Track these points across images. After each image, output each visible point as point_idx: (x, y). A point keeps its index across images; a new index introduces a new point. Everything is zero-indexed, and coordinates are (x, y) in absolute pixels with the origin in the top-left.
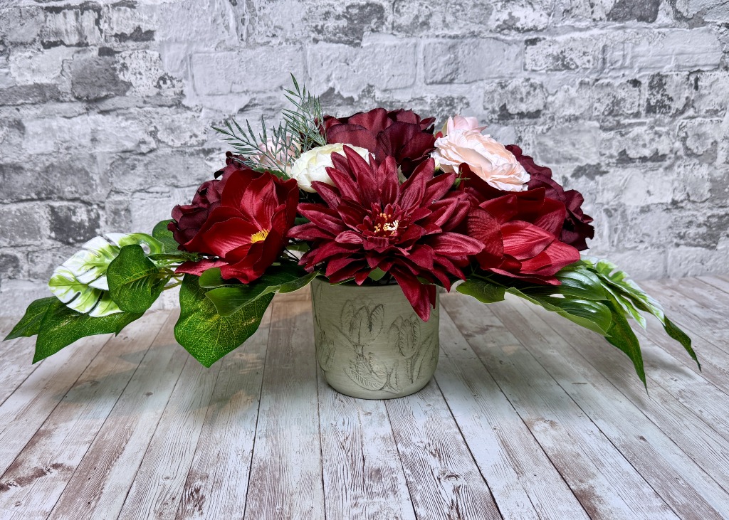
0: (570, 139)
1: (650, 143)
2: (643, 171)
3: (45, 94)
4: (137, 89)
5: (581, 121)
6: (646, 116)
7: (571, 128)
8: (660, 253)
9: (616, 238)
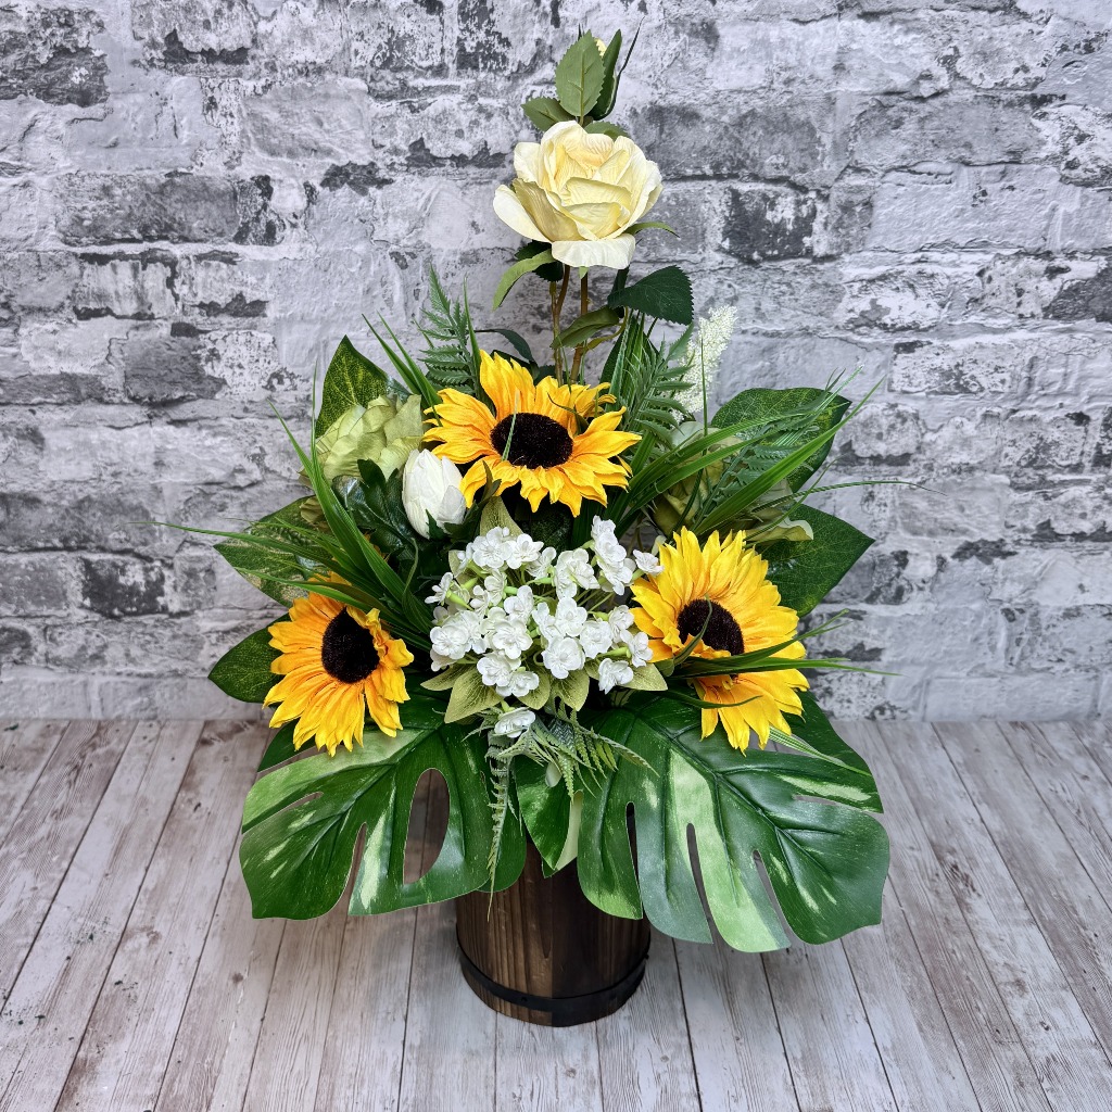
0: (956, 500)
1: (1094, 512)
2: (1075, 554)
3: (78, 391)
4: (234, 390)
5: (978, 474)
6: (1092, 471)
7: (960, 484)
8: (1089, 680)
9: (1017, 652)
